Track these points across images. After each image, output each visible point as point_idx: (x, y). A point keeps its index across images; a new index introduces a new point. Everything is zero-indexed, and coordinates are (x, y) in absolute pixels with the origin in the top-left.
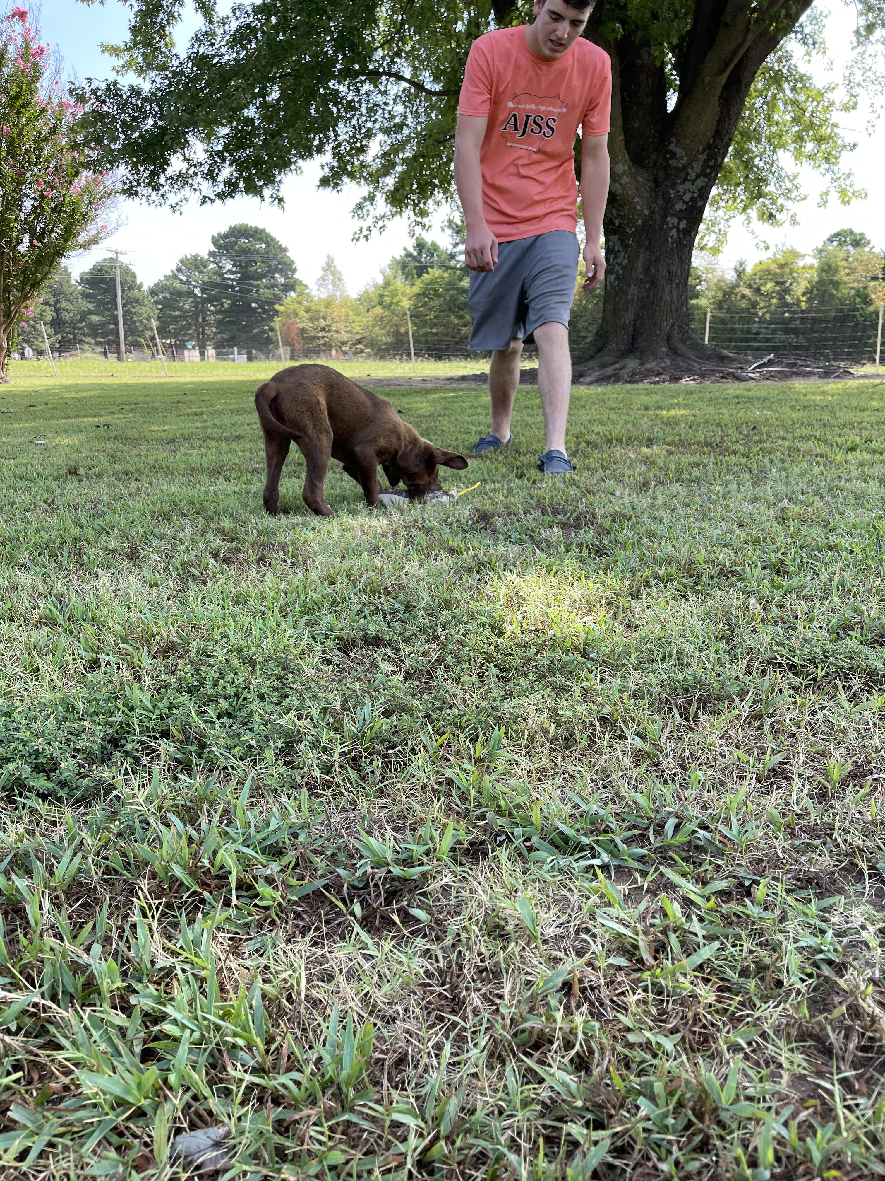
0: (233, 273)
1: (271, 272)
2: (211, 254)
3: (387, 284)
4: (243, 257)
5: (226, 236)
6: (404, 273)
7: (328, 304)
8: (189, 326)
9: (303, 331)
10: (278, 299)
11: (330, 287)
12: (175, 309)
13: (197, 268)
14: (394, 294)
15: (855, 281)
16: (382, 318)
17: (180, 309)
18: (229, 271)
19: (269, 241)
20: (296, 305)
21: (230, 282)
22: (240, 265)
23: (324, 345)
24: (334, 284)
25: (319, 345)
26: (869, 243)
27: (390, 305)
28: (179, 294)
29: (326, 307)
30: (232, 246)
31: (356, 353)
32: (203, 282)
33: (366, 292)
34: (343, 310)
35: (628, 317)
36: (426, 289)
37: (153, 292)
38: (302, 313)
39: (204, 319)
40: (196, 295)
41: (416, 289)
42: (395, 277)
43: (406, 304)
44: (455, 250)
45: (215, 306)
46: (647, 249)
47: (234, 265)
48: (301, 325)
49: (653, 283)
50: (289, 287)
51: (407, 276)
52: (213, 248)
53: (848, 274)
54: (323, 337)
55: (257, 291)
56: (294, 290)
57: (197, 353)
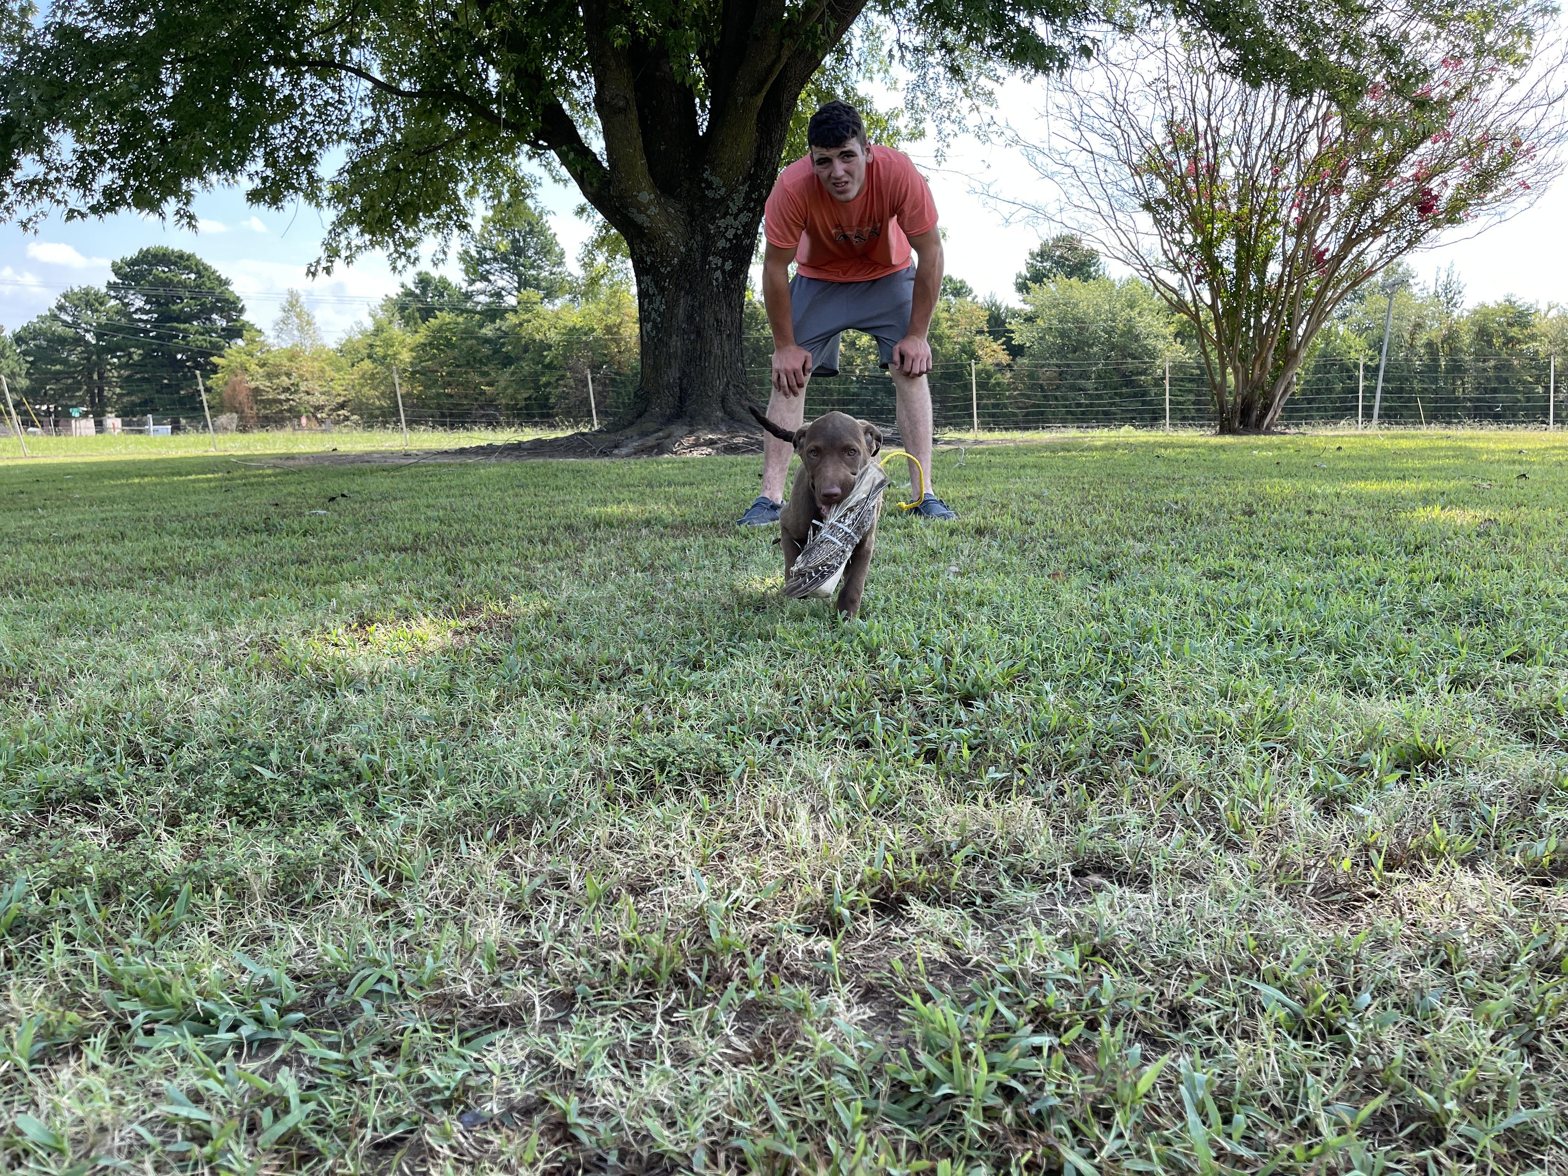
0: (147, 312)
1: (204, 313)
2: (111, 286)
3: (379, 330)
4: (161, 291)
5: (133, 263)
6: (403, 317)
7: (293, 357)
8: (78, 386)
9: (257, 391)
10: (217, 350)
11: (296, 332)
12: (54, 362)
13: (89, 305)
14: (389, 344)
15: (958, 335)
16: (373, 374)
17: (65, 362)
18: (139, 310)
19: (201, 271)
20: (245, 357)
21: (141, 325)
22: (157, 302)
23: (290, 410)
24: (301, 329)
25: (281, 411)
26: (971, 291)
27: (385, 357)
28: (62, 341)
29: (290, 360)
30: (143, 277)
31: (337, 423)
32: (99, 325)
33: (349, 340)
34: (316, 364)
35: (673, 374)
36: (434, 337)
37: (19, 339)
38: (253, 367)
39: (101, 376)
40: (87, 343)
41: (420, 338)
42: (390, 322)
43: (406, 356)
44: (470, 289)
45: (119, 357)
46: (687, 293)
47: (146, 302)
48: (253, 385)
49: (699, 334)
50: (234, 332)
51: (407, 320)
52: (113, 278)
53: (951, 327)
54: (288, 400)
55: (184, 338)
56: (241, 336)
57: (90, 422)
